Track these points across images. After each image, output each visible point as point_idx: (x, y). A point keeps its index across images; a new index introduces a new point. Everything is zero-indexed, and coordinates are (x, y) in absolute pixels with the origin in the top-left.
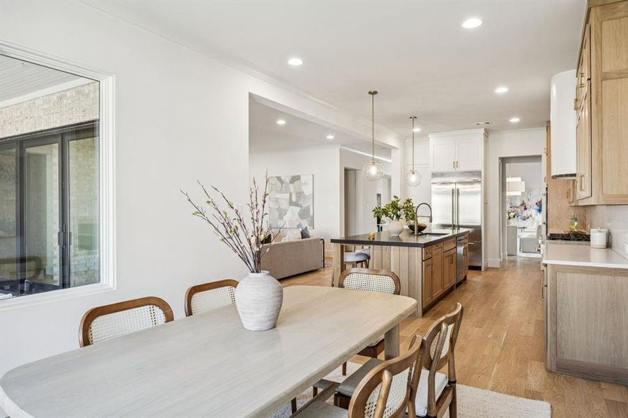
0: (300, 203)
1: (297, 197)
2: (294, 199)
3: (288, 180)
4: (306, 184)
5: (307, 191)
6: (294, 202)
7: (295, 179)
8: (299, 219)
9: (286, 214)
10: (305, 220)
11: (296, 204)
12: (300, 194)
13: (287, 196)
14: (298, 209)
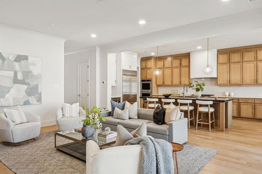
0: (26, 81)
1: (24, 76)
2: (20, 77)
3: (12, 58)
4: (34, 64)
5: (35, 71)
6: (21, 80)
7: (20, 58)
8: (26, 96)
9: (9, 92)
10: (32, 97)
11: (23, 82)
12: (27, 74)
13: (12, 74)
14: (25, 87)
